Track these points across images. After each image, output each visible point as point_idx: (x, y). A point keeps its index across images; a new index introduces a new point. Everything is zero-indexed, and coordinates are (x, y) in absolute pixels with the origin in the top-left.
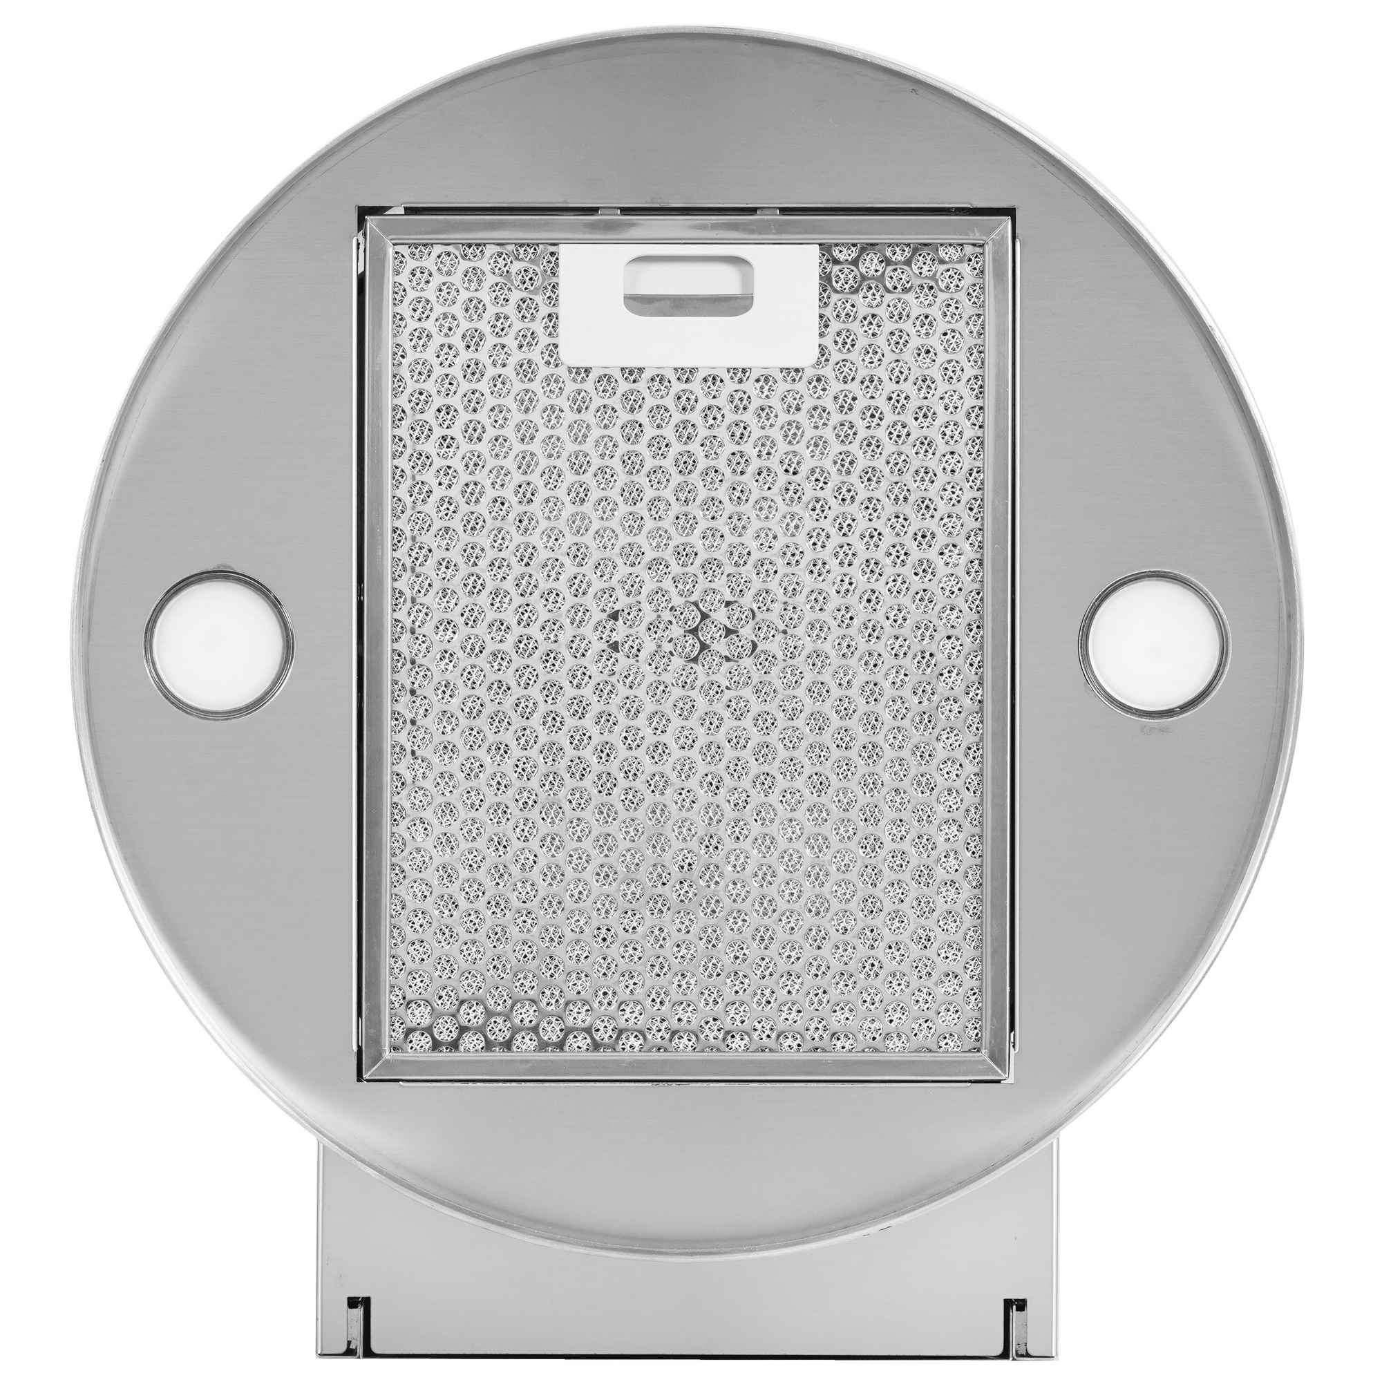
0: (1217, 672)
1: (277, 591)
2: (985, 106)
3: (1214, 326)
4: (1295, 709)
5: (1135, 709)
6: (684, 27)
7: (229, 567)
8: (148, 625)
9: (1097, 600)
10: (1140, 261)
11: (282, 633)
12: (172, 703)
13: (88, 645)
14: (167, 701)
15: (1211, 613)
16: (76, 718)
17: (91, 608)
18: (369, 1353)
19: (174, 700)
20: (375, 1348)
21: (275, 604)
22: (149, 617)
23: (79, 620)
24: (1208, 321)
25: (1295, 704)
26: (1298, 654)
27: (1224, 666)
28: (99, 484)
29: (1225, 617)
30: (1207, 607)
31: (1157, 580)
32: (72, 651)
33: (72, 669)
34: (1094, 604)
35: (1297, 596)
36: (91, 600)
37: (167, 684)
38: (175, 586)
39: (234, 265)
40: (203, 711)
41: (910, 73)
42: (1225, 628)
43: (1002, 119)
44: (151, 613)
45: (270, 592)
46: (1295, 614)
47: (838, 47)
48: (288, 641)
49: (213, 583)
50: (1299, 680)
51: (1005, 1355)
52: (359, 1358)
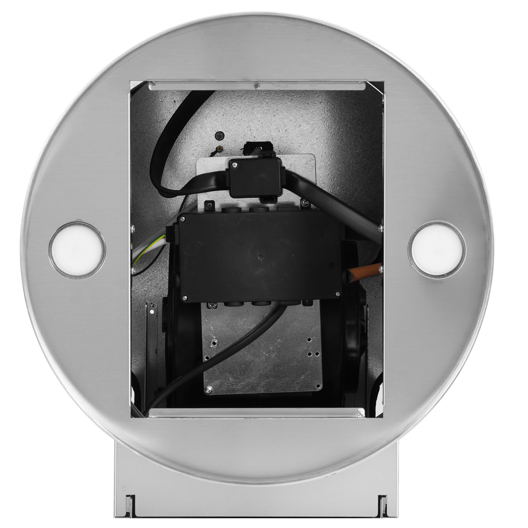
0: (461, 260)
1: (99, 230)
2: (372, 43)
3: (460, 128)
4: (491, 275)
5: (430, 275)
6: (256, 13)
7: (81, 220)
8: (50, 243)
9: (415, 233)
10: (432, 102)
11: (102, 245)
12: (59, 272)
13: (27, 250)
14: (57, 272)
15: (459, 238)
16: (22, 279)
17: (28, 236)
18: (134, 516)
19: (60, 272)
20: (137, 514)
21: (98, 234)
22: (50, 239)
23: (24, 242)
24: (458, 126)
25: (491, 273)
26: (492, 254)
27: (464, 258)
28: (31, 189)
29: (464, 239)
30: (457, 235)
31: (438, 225)
32: (20, 253)
33: (21, 260)
34: (414, 234)
35: (492, 232)
36: (28, 232)
37: (58, 265)
38: (60, 227)
39: (82, 104)
40: (71, 276)
41: (344, 30)
42: (464, 244)
43: (379, 48)
44: (51, 238)
45: (97, 230)
46: (491, 239)
47: (316, 20)
48: (104, 249)
49: (75, 226)
50: (492, 264)
51: (378, 516)
52: (131, 518)
